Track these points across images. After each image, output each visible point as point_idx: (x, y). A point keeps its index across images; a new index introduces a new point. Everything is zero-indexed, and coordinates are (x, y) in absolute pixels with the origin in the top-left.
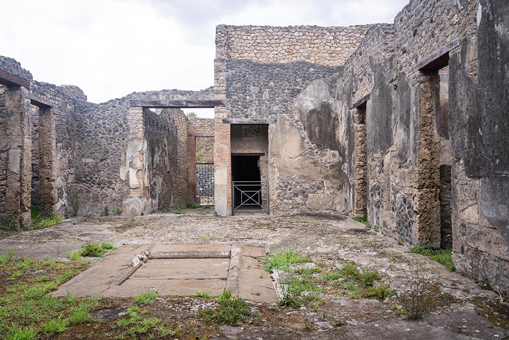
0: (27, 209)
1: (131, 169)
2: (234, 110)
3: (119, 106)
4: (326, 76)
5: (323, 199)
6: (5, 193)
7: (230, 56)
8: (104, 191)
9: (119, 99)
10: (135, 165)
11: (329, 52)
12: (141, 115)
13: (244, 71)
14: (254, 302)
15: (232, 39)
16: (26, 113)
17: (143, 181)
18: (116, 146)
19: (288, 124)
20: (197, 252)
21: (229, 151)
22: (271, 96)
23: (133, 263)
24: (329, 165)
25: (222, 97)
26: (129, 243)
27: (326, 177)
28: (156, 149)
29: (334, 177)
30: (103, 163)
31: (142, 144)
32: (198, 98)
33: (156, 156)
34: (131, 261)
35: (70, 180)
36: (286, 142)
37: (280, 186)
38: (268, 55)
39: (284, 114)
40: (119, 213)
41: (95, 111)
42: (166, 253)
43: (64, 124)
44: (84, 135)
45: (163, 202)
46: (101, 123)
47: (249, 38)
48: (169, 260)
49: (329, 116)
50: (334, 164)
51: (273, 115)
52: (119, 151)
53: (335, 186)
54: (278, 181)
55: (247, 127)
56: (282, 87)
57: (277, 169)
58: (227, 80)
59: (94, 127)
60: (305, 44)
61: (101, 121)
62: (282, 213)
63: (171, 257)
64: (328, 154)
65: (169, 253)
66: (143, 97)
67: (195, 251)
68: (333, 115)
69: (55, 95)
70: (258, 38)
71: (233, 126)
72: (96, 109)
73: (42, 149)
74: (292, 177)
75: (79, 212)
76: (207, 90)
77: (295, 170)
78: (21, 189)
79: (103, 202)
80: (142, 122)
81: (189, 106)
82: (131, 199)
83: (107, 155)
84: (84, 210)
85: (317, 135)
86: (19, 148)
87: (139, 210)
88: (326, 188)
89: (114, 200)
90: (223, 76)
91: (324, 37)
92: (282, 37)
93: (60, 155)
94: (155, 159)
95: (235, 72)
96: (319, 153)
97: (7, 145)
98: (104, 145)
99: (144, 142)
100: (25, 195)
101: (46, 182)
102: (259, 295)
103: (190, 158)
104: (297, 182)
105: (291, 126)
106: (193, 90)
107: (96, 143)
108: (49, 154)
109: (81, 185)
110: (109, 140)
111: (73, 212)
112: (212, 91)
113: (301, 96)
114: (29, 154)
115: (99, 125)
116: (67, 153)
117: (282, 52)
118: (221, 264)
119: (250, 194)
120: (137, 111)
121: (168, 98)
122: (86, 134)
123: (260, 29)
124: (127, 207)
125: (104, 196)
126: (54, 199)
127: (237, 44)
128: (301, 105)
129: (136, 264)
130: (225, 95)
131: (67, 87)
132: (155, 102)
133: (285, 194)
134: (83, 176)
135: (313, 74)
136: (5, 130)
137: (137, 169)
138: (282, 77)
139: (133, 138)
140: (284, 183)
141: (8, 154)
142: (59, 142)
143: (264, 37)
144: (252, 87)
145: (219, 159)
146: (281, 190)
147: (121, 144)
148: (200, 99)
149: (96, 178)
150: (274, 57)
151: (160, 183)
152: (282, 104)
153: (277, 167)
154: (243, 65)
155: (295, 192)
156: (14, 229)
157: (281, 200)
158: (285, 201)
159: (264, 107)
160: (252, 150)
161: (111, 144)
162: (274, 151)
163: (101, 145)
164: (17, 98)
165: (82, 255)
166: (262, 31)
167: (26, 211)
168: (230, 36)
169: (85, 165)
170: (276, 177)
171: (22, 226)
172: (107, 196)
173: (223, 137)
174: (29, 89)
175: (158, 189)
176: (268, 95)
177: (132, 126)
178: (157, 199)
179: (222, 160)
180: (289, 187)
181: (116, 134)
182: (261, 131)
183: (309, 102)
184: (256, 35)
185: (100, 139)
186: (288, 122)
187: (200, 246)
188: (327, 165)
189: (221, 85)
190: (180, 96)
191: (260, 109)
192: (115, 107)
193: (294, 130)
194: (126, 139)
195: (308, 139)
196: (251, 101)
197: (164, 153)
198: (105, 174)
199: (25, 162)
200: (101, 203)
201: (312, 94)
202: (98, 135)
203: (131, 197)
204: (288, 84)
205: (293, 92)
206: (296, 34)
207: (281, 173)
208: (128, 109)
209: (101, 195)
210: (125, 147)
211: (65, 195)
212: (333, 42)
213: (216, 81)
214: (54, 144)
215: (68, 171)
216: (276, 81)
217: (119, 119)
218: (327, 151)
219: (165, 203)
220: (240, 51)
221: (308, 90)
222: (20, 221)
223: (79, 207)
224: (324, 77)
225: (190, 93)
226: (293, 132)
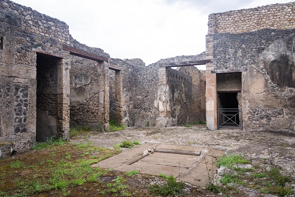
0: (107, 121)
1: (160, 101)
2: (218, 64)
3: (154, 67)
4: (284, 36)
5: (283, 121)
6: (98, 113)
7: (218, 32)
8: (147, 113)
9: (154, 64)
10: (162, 99)
11: (288, 20)
12: (165, 71)
13: (225, 40)
14: (192, 185)
15: (219, 21)
16: (106, 74)
17: (166, 108)
18: (152, 89)
19: (256, 71)
20: (181, 150)
21: (215, 90)
22: (243, 54)
23: (143, 153)
24: (287, 98)
25: (211, 57)
26: (149, 142)
27: (285, 106)
28: (176, 90)
29: (291, 106)
30: (146, 98)
31: (165, 87)
32: (196, 59)
33: (175, 94)
34: (142, 152)
35: (131, 107)
36: (254, 83)
37: (250, 112)
38: (243, 27)
39: (252, 65)
40: (154, 125)
41: (142, 71)
42: (164, 149)
43: (127, 78)
44: (137, 84)
45: (181, 120)
46: (145, 77)
47: (230, 19)
48: (166, 153)
49: (287, 64)
50: (291, 97)
51: (245, 66)
52: (154, 92)
53: (292, 113)
54: (248, 109)
55: (229, 75)
56: (251, 47)
57: (247, 101)
58: (214, 47)
59: (142, 80)
60: (269, 17)
61: (145, 76)
62: (252, 130)
63: (166, 152)
64: (287, 90)
65: (166, 149)
66: (166, 61)
67: (180, 150)
68: (290, 63)
69: (122, 64)
70: (236, 18)
71: (218, 75)
72: (143, 70)
73: (117, 92)
74: (259, 106)
75: (135, 124)
76: (201, 54)
77: (261, 102)
78: (104, 112)
79: (147, 119)
80: (165, 75)
81: (191, 64)
82: (160, 118)
83: (148, 94)
84: (137, 123)
85: (278, 77)
86: (103, 92)
87: (164, 124)
88: (285, 114)
89: (152, 118)
90: (211, 45)
91: (284, 10)
92: (252, 15)
93: (125, 95)
94: (175, 96)
95: (219, 41)
96: (279, 89)
97: (98, 90)
98: (147, 88)
99: (166, 86)
100: (106, 115)
101: (118, 108)
102: (200, 181)
103: (201, 94)
104: (262, 110)
105: (258, 73)
106: (193, 55)
107: (143, 88)
108: (119, 94)
109: (136, 110)
110: (149, 86)
111: (132, 123)
112: (204, 54)
113: (265, 52)
114: (108, 94)
115: (144, 78)
116: (129, 93)
117: (253, 24)
118: (192, 159)
119: (230, 117)
120: (163, 70)
121: (179, 61)
122: (138, 83)
123: (237, 12)
124: (158, 122)
125: (147, 116)
126: (122, 117)
127: (222, 24)
128: (265, 58)
129: (145, 154)
130: (213, 56)
131: (134, 59)
132: (172, 64)
133: (254, 117)
134: (137, 105)
135: (274, 36)
136: (97, 83)
137: (163, 101)
138: (251, 40)
139: (161, 84)
140: (252, 110)
141: (99, 95)
142: (125, 88)
143: (240, 16)
144: (230, 50)
145: (209, 95)
146: (251, 114)
147: (155, 88)
148: (197, 60)
149: (143, 106)
150: (247, 29)
151: (179, 109)
152: (251, 58)
153: (248, 100)
154: (224, 36)
155: (261, 116)
156: (101, 131)
157: (251, 121)
158: (254, 122)
159: (238, 61)
160: (232, 89)
161: (150, 88)
162: (246, 89)
163: (145, 89)
164: (102, 67)
165: (121, 147)
166: (239, 13)
167: (107, 122)
168: (218, 19)
169: (138, 99)
170: (247, 106)
171: (105, 130)
172: (148, 116)
173: (211, 82)
174: (108, 62)
175: (177, 113)
176: (241, 53)
177: (160, 78)
178: (177, 118)
179: (211, 96)
180: (256, 113)
181: (152, 82)
182: (238, 77)
183: (271, 55)
184: (234, 16)
185: (145, 85)
186: (255, 70)
187: (185, 147)
188: (286, 98)
189: (210, 50)
190: (186, 59)
191: (236, 63)
192: (152, 68)
193: (259, 75)
194: (157, 85)
195: (270, 80)
196: (230, 58)
197: (182, 92)
198: (147, 104)
199: (106, 98)
200: (145, 119)
201: (273, 50)
202: (144, 84)
203: (160, 117)
204: (255, 45)
205: (259, 50)
206: (263, 11)
207: (251, 104)
208: (158, 69)
209: (146, 115)
210: (157, 89)
211: (128, 115)
212: (291, 13)
213: (207, 48)
214: (122, 89)
215: (130, 103)
216: (247, 44)
217: (154, 74)
218: (285, 88)
219: (182, 121)
220: (224, 28)
221: (270, 47)
222: (104, 127)
223: (135, 121)
224: (283, 37)
225: (191, 57)
226: (259, 76)
